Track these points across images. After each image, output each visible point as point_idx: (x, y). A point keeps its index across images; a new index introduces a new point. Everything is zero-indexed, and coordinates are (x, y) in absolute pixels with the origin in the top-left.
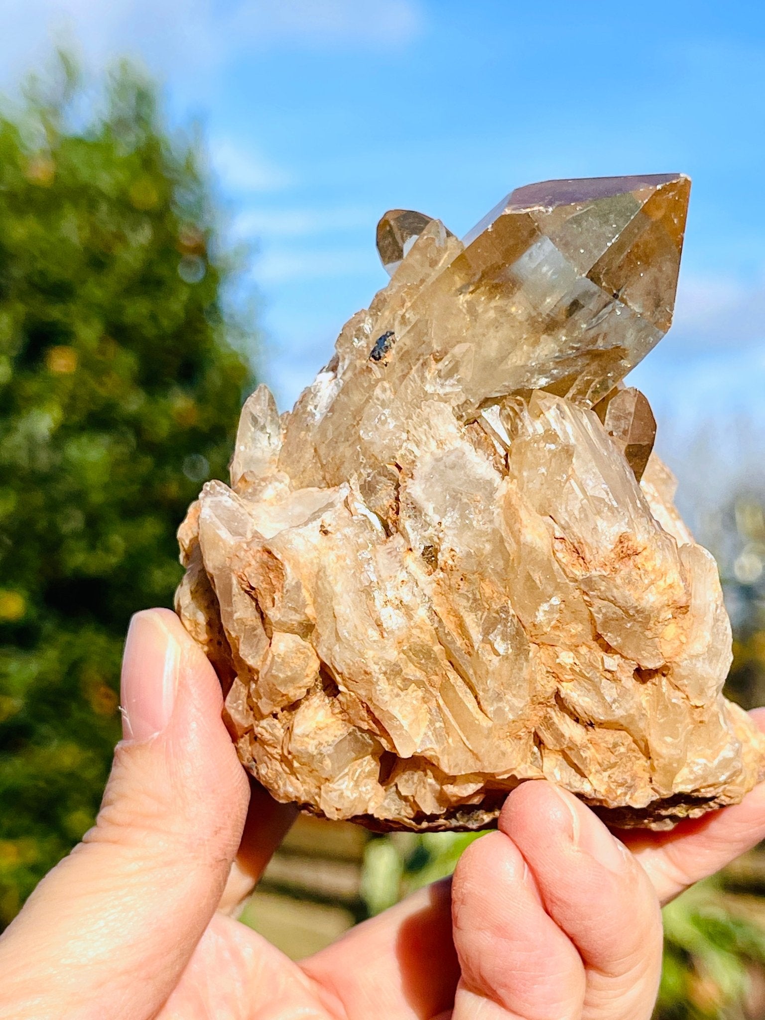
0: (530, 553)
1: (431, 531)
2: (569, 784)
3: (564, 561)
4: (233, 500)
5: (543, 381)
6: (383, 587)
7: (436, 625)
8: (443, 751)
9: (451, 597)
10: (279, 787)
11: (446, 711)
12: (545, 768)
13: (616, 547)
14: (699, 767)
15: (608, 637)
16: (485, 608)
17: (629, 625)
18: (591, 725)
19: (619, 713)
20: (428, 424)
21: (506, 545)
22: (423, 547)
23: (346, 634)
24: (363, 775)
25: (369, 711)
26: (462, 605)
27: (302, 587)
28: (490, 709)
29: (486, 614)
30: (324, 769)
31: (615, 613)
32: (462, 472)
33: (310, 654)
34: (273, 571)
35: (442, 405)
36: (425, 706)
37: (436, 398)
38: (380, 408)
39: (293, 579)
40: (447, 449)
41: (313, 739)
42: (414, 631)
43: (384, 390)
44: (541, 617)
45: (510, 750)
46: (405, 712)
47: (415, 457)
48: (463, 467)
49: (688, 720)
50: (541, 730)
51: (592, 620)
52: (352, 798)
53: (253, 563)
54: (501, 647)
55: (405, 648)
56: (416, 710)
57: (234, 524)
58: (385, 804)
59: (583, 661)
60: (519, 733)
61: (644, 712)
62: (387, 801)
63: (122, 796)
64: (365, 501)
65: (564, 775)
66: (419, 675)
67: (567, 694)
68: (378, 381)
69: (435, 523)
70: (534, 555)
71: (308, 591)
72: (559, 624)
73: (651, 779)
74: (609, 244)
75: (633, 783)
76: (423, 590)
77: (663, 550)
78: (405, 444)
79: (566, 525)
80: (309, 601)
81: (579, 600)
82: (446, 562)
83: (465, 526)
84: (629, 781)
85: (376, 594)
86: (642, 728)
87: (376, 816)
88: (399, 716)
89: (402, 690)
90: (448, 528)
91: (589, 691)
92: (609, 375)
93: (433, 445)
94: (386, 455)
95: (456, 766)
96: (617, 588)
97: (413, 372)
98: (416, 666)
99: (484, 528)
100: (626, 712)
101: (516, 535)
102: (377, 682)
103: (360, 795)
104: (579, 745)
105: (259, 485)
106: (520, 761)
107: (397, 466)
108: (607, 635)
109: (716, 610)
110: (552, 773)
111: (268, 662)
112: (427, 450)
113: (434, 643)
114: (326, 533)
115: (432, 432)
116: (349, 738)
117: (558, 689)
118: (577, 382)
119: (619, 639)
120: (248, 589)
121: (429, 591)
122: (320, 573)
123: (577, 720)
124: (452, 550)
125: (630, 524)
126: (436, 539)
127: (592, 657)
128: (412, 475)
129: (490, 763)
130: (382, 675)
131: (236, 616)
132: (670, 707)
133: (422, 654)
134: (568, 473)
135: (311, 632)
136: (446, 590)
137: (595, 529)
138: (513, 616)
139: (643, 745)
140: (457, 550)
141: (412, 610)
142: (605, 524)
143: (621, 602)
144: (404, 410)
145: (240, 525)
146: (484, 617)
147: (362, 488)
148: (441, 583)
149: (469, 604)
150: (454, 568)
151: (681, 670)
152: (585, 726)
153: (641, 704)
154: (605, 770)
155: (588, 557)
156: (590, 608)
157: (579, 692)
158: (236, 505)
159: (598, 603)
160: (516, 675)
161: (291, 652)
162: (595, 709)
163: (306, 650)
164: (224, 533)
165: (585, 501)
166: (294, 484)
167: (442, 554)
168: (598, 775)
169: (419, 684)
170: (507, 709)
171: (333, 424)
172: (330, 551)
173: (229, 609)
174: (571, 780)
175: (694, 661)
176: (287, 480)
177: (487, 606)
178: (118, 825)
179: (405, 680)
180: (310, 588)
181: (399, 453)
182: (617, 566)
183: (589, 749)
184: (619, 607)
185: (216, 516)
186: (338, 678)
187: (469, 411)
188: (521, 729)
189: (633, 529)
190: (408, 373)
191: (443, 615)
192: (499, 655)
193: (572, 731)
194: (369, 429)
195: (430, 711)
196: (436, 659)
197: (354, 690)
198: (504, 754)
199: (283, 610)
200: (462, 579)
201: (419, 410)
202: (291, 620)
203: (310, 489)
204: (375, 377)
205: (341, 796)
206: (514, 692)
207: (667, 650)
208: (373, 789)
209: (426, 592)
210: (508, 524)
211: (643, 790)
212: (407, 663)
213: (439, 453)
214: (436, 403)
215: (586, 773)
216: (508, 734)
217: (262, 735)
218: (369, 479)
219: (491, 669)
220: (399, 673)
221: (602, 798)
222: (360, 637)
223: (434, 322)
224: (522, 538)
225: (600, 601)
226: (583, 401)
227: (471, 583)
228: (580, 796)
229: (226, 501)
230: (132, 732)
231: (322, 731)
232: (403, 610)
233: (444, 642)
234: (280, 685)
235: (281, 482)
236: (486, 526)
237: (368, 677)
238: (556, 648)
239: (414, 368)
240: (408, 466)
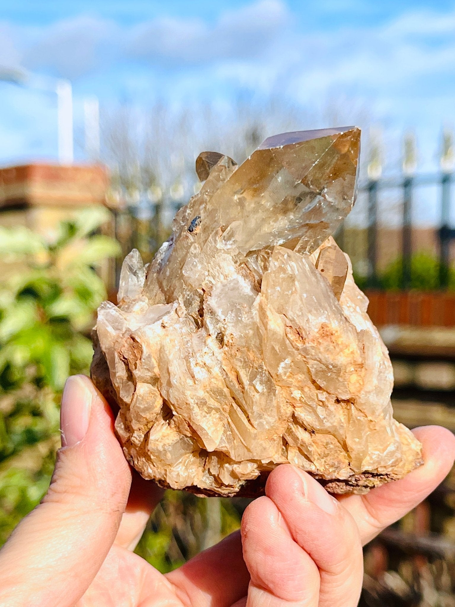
0: (273, 334)
1: (220, 325)
2: (303, 466)
3: (291, 338)
4: (116, 311)
5: (281, 242)
6: (195, 356)
7: (225, 377)
8: (231, 448)
9: (232, 361)
10: (145, 471)
11: (233, 426)
12: (288, 458)
13: (319, 330)
14: (375, 456)
15: (319, 382)
16: (250, 366)
17: (329, 374)
18: (313, 432)
19: (327, 425)
20: (219, 266)
21: (260, 330)
22: (216, 334)
23: (175, 382)
24: (190, 463)
25: (189, 426)
26: (238, 365)
27: (152, 357)
28: (255, 423)
29: (251, 370)
30: (167, 459)
31: (321, 368)
32: (237, 292)
33: (157, 394)
34: (136, 348)
35: (226, 255)
36: (221, 423)
37: (223, 251)
38: (193, 258)
39: (147, 353)
40: (229, 280)
41: (161, 442)
42: (212, 380)
43: (195, 248)
44: (281, 370)
45: (268, 447)
46: (209, 426)
47: (212, 284)
48: (238, 289)
49: (367, 429)
50: (286, 436)
51: (309, 371)
52: (184, 476)
53: (126, 345)
54: (259, 387)
55: (208, 390)
56: (215, 425)
57: (116, 324)
58: (204, 480)
59: (306, 396)
60: (273, 437)
61: (342, 424)
62: (204, 478)
63: (61, 477)
64: (186, 310)
65: (300, 461)
66: (217, 405)
67: (298, 414)
68: (192, 243)
69: (222, 320)
70: (275, 336)
71: (155, 360)
72: (291, 375)
73: (349, 463)
74: (314, 165)
75: (338, 465)
76: (217, 357)
77: (347, 333)
78: (207, 278)
79: (292, 320)
80: (156, 365)
81: (300, 361)
82: (228, 341)
83: (238, 321)
84: (336, 464)
85: (191, 360)
86: (341, 433)
87: (198, 486)
88: (206, 428)
89: (207, 414)
90: (230, 322)
91: (310, 412)
92: (318, 238)
93: (222, 277)
94: (197, 283)
95: (239, 456)
96: (321, 354)
97: (210, 238)
98: (215, 400)
99: (248, 322)
100: (331, 424)
101: (265, 325)
102: (193, 409)
103: (189, 474)
104: (307, 444)
105: (131, 303)
106: (274, 453)
107: (203, 290)
108: (318, 381)
109: (380, 367)
110: (293, 460)
111: (134, 400)
112: (219, 280)
113: (224, 387)
114: (164, 327)
115: (221, 270)
116: (180, 441)
117: (293, 412)
118: (300, 242)
119: (324, 382)
120: (123, 360)
121: (220, 357)
122: (161, 350)
123: (306, 429)
124: (231, 334)
125: (328, 318)
126: (223, 329)
127: (310, 393)
128: (211, 294)
129: (257, 454)
130: (196, 405)
131: (117, 375)
132: (356, 421)
133: (217, 393)
134: (292, 290)
135: (157, 382)
136: (229, 357)
137: (308, 320)
138: (266, 370)
139: (342, 443)
140: (234, 334)
141: (211, 368)
142: (313, 318)
143: (323, 361)
144: (206, 259)
145: (120, 324)
146: (250, 372)
147: (185, 303)
148: (227, 353)
149: (242, 365)
150: (233, 345)
151: (361, 400)
152: (310, 433)
153: (341, 420)
154: (323, 458)
155: (304, 336)
156: (307, 365)
157: (305, 413)
158: (118, 314)
159: (311, 362)
160: (269, 404)
161: (147, 394)
162: (314, 423)
163: (155, 392)
164: (110, 329)
165: (302, 306)
166: (151, 302)
167: (227, 337)
168: (319, 461)
169: (217, 410)
170: (265, 423)
171: (170, 268)
172: (167, 337)
173: (114, 371)
174: (304, 464)
175: (368, 395)
176: (147, 301)
177: (251, 365)
178: (59, 493)
179: (208, 408)
180: (156, 358)
181: (204, 282)
182: (321, 341)
183: (313, 446)
184: (323, 364)
185: (106, 320)
186: (172, 408)
187: (241, 258)
188: (274, 435)
189: (330, 321)
190: (208, 238)
191: (228, 370)
192: (259, 392)
193: (303, 435)
194: (187, 270)
195: (224, 426)
196: (225, 396)
197: (181, 413)
198: (265, 449)
199: (141, 370)
200: (237, 351)
201: (214, 259)
202: (146, 376)
203: (159, 305)
204: (190, 241)
205: (178, 475)
206: (269, 414)
207: (352, 389)
208: (196, 471)
209: (218, 358)
210: (261, 319)
211: (345, 469)
212: (209, 398)
213: (225, 282)
214: (223, 255)
215: (312, 459)
216: (267, 437)
217: (134, 442)
218: (188, 297)
219: (254, 400)
220: (205, 403)
221: (321, 474)
222: (183, 384)
223: (221, 210)
224: (268, 327)
225: (313, 361)
226: (305, 252)
227: (242, 352)
228: (310, 473)
229: (112, 312)
230: (66, 443)
231: (165, 438)
232: (206, 368)
233: (229, 386)
234: (141, 412)
235: (143, 301)
236: (249, 320)
237: (188, 406)
238: (291, 388)
239: (211, 236)
240: (209, 290)
